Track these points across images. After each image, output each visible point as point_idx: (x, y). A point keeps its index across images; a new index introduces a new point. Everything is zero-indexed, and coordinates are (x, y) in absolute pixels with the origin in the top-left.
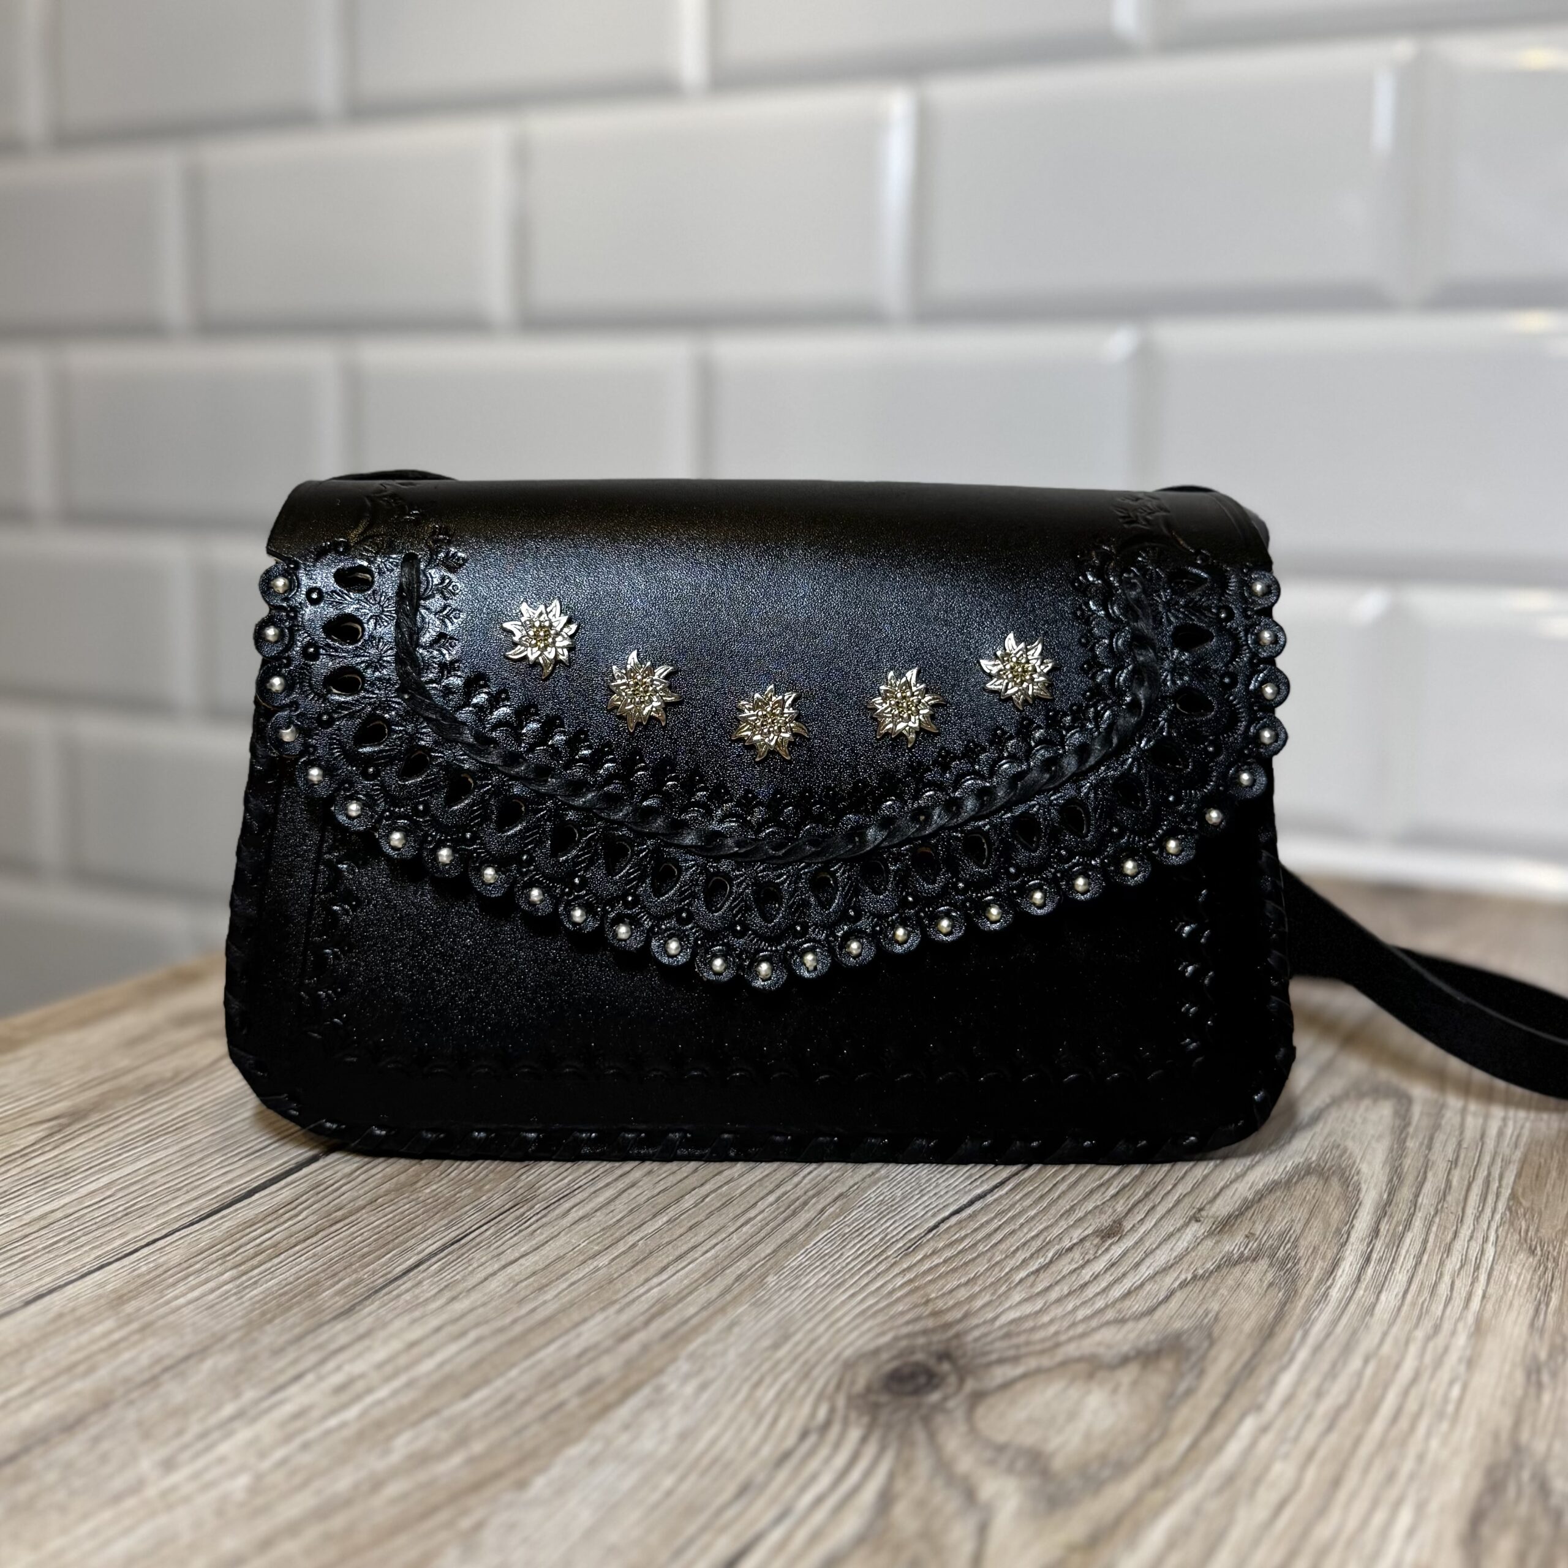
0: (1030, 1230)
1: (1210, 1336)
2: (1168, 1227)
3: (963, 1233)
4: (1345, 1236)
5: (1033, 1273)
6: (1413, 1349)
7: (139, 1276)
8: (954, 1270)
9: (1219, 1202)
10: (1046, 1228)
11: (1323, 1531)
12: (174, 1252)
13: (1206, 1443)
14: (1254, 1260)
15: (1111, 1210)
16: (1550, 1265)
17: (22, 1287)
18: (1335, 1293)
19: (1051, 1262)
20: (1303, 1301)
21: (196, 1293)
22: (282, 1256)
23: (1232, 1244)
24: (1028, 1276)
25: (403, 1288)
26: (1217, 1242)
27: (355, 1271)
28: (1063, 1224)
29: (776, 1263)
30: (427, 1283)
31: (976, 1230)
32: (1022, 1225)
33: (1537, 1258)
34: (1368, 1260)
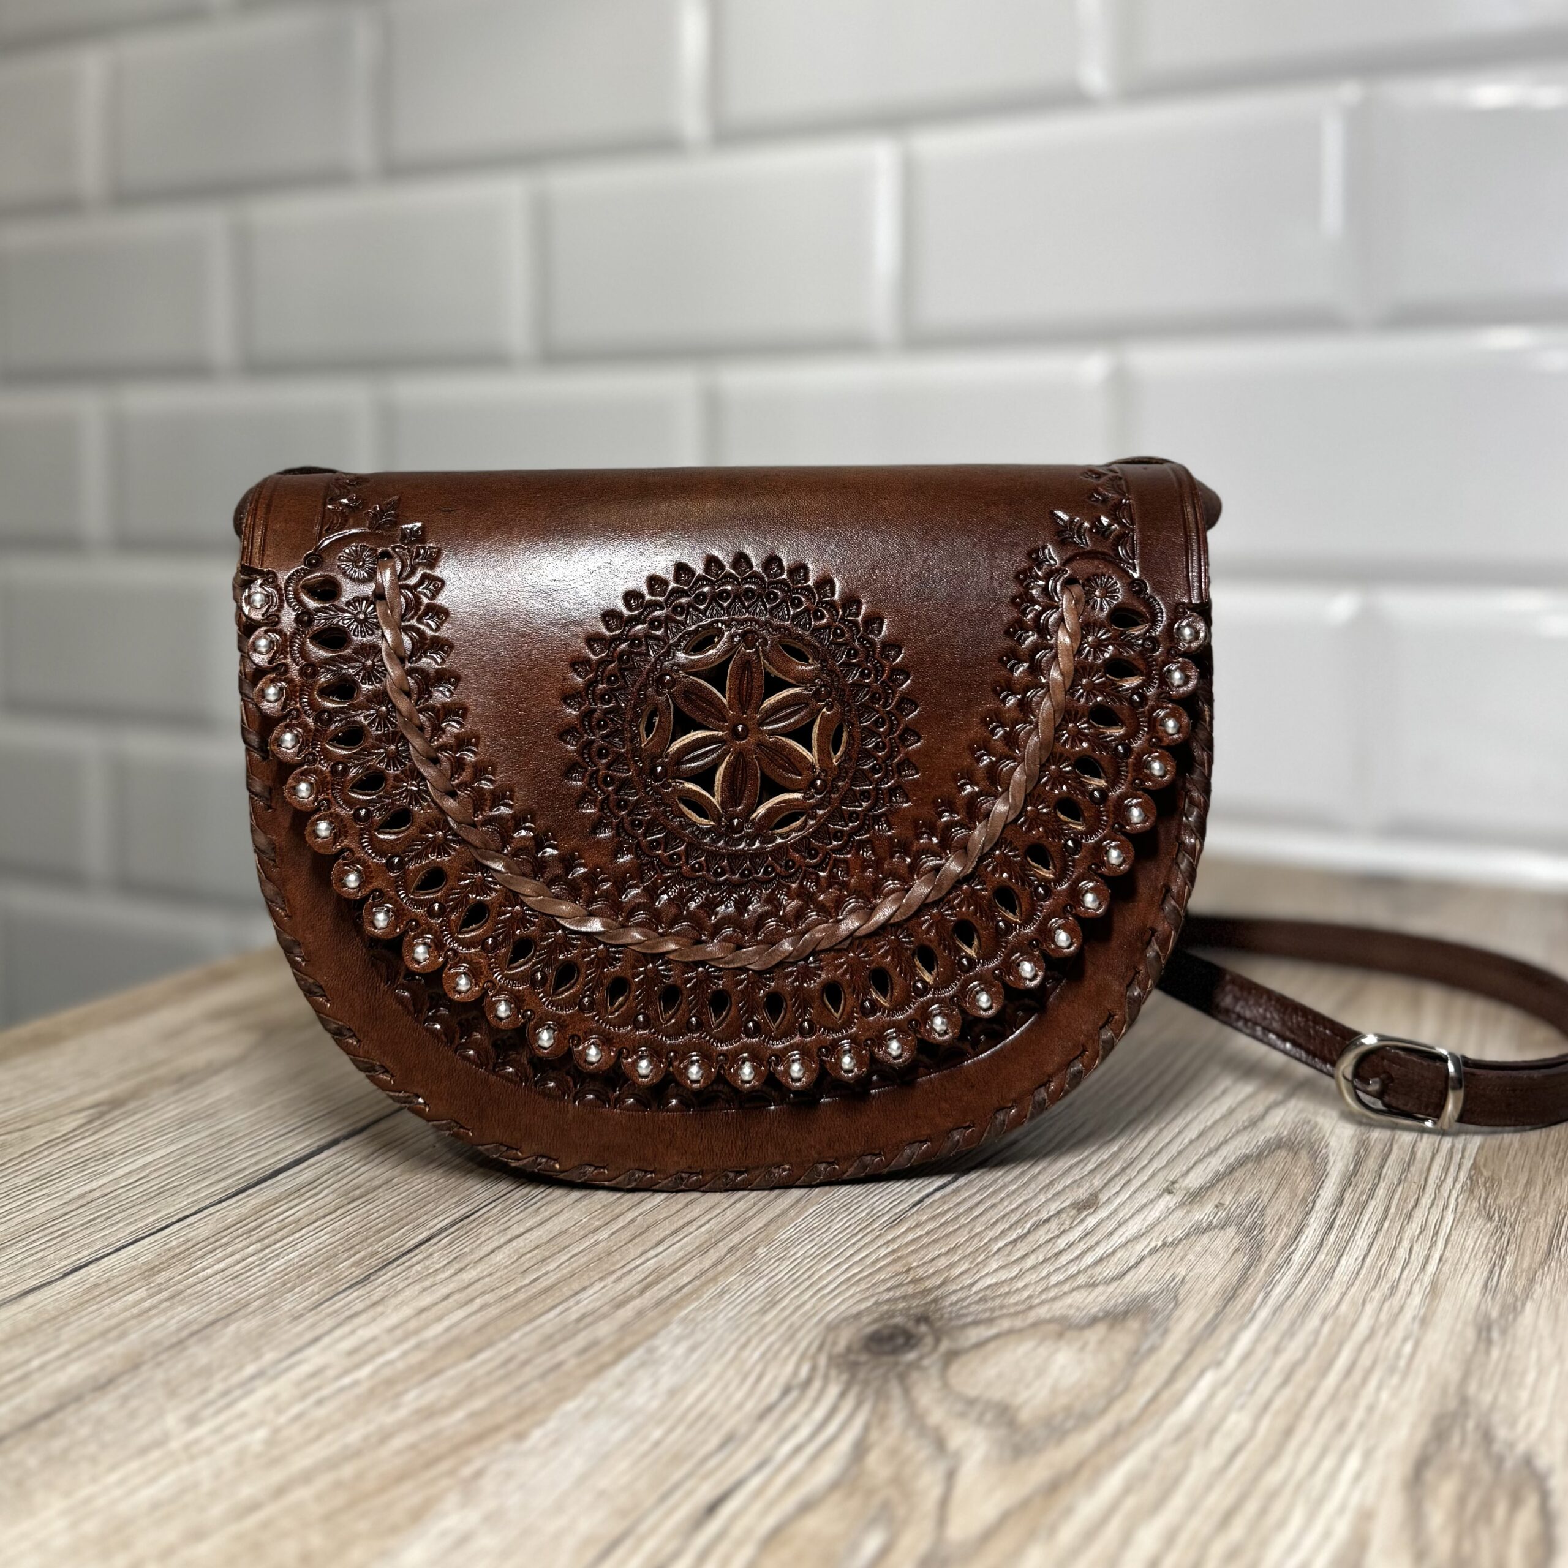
0: (1010, 1203)
1: (1175, 1297)
2: (1142, 1198)
3: (946, 1207)
4: (1311, 1205)
5: (1010, 1243)
6: (1370, 1309)
7: (169, 1250)
8: (936, 1241)
9: (1192, 1175)
10: (1025, 1202)
11: (1273, 1477)
12: (203, 1228)
13: (1166, 1396)
14: (1222, 1228)
15: (1088, 1185)
16: (1506, 1230)
17: (61, 1260)
18: (1297, 1258)
19: (1029, 1232)
20: (1267, 1265)
21: (222, 1265)
22: (303, 1231)
23: (1202, 1213)
24: (1006, 1245)
25: (415, 1260)
26: (1188, 1212)
27: (371, 1245)
28: (1042, 1198)
29: (767, 1236)
30: (437, 1256)
31: (958, 1204)
32: (1002, 1199)
33: (1494, 1225)
34: (1331, 1227)
